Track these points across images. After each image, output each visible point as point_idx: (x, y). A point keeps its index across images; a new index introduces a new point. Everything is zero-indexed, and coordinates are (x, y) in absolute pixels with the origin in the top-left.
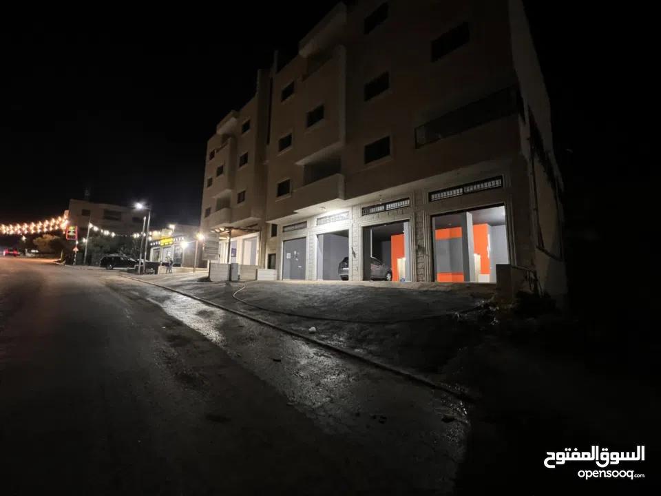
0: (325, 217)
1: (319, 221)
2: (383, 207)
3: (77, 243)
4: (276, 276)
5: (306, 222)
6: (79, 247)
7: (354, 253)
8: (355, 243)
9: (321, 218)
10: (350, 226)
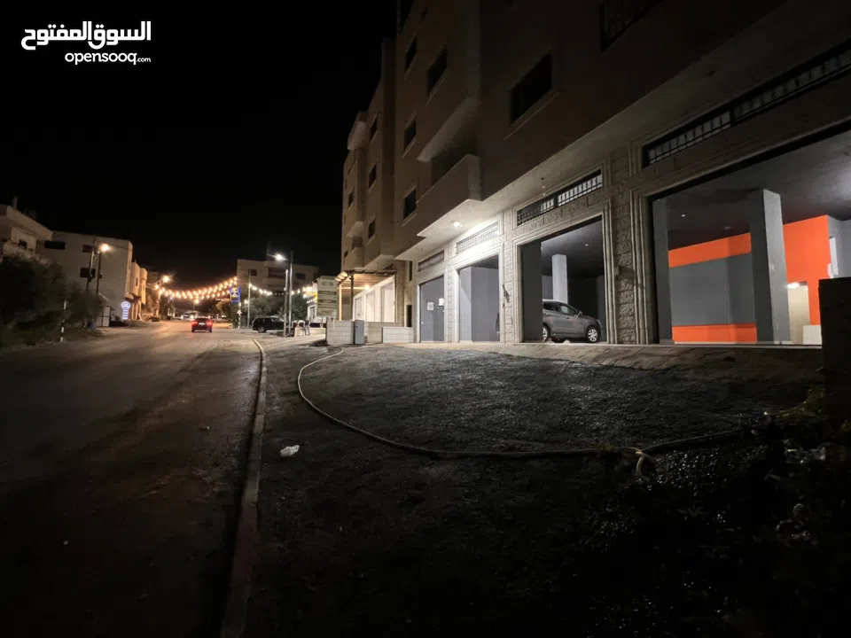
0: (466, 239)
1: (461, 246)
2: (552, 202)
3: (240, 305)
4: (413, 337)
5: (443, 252)
6: (242, 310)
7: (506, 295)
8: (509, 276)
9: (461, 242)
10: (501, 248)
